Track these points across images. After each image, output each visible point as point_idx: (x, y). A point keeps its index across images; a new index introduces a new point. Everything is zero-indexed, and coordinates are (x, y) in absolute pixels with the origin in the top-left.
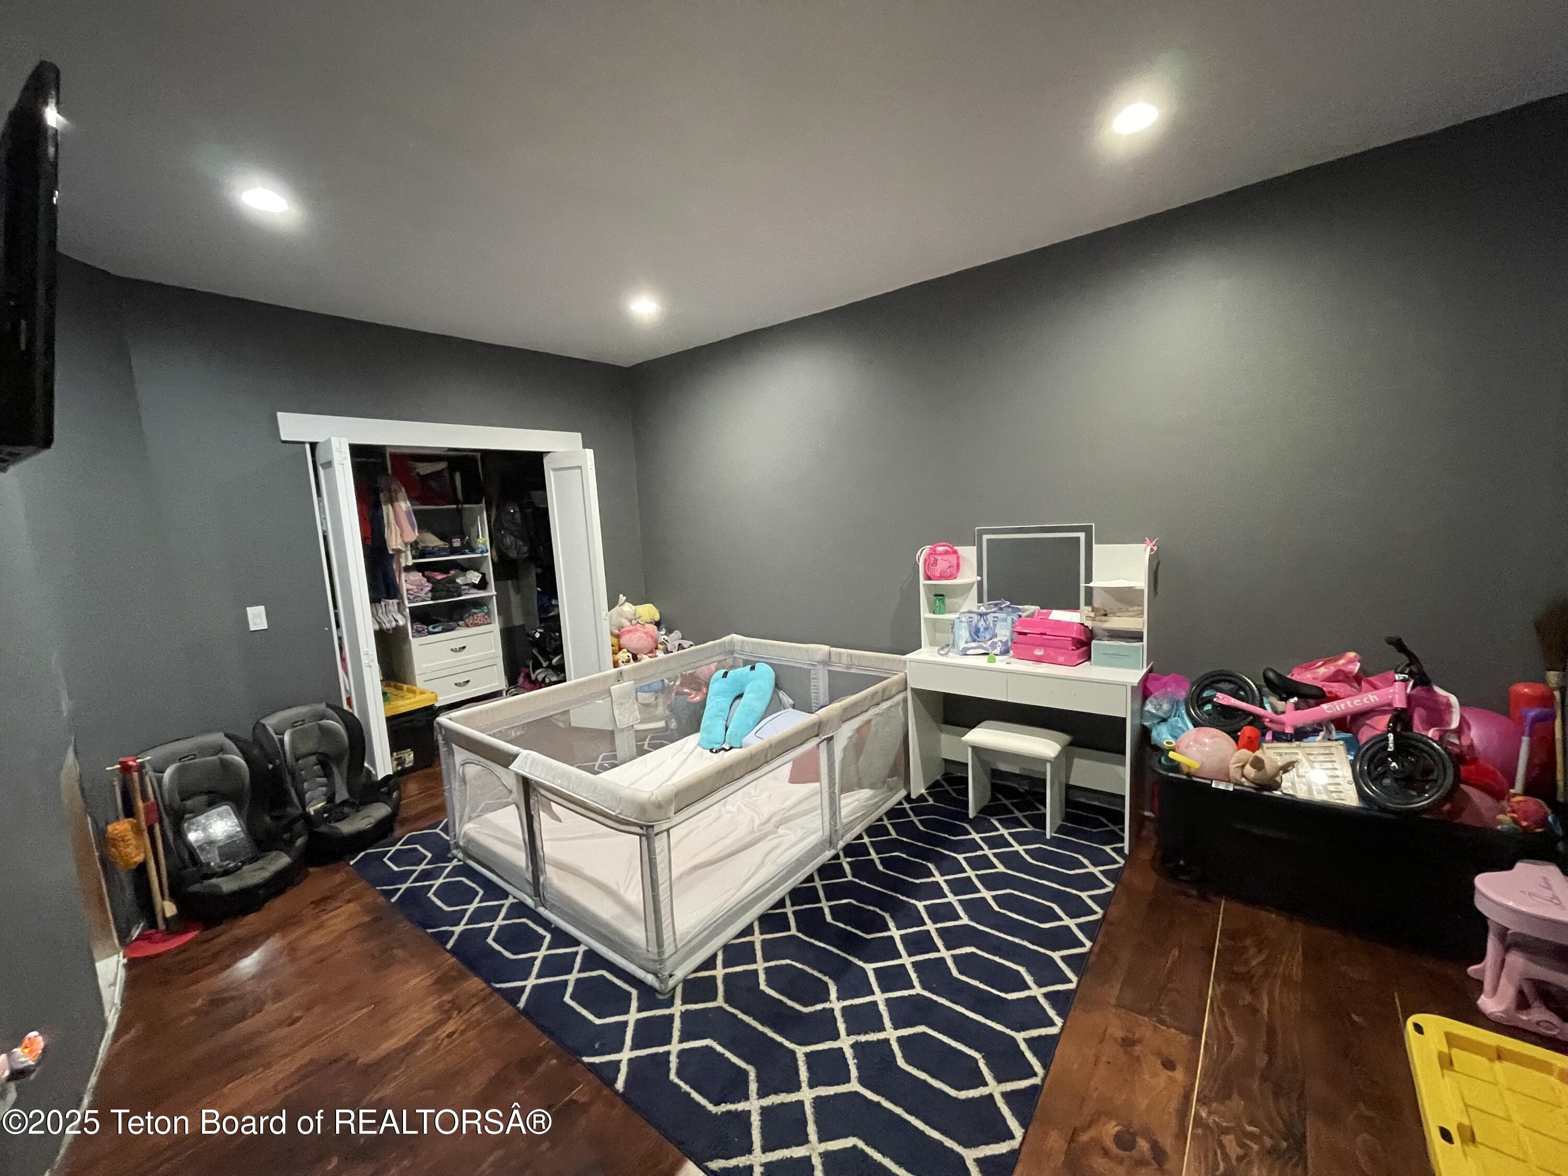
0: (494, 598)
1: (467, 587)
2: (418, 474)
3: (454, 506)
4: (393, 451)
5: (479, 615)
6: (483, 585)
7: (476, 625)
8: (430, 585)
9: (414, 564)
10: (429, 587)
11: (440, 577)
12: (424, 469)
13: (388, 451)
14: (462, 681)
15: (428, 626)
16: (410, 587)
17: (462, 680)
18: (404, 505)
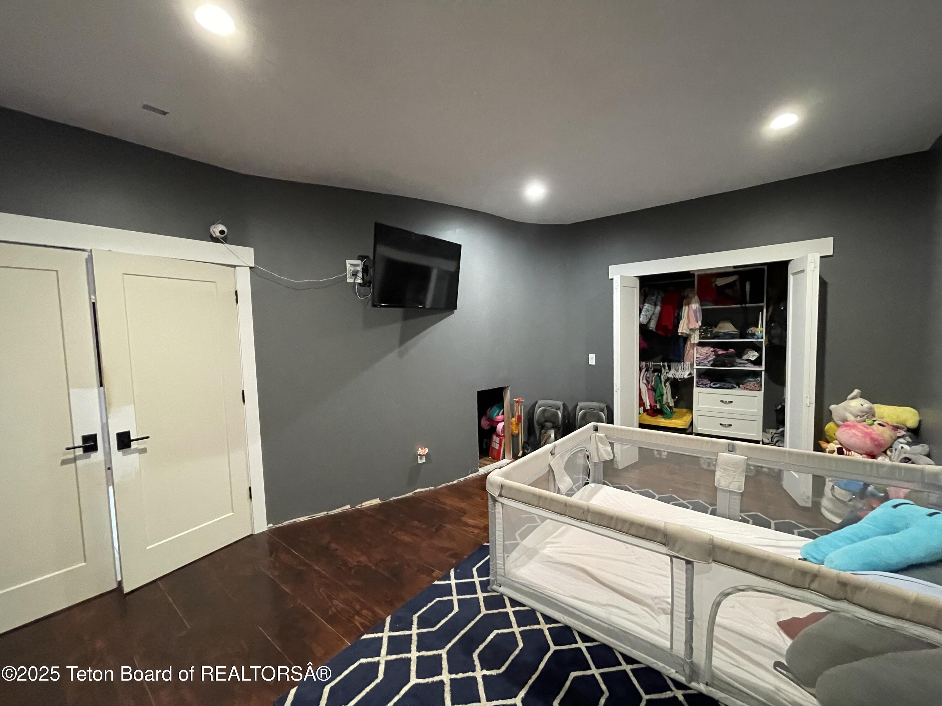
0: (763, 373)
1: (746, 362)
2: (716, 285)
3: (739, 306)
4: (700, 273)
5: (752, 383)
6: (757, 362)
7: (747, 389)
8: (714, 357)
9: (700, 342)
10: (712, 357)
11: (721, 352)
12: (720, 282)
13: (696, 274)
14: (727, 424)
15: (712, 382)
16: (698, 356)
17: (727, 422)
18: (695, 306)
